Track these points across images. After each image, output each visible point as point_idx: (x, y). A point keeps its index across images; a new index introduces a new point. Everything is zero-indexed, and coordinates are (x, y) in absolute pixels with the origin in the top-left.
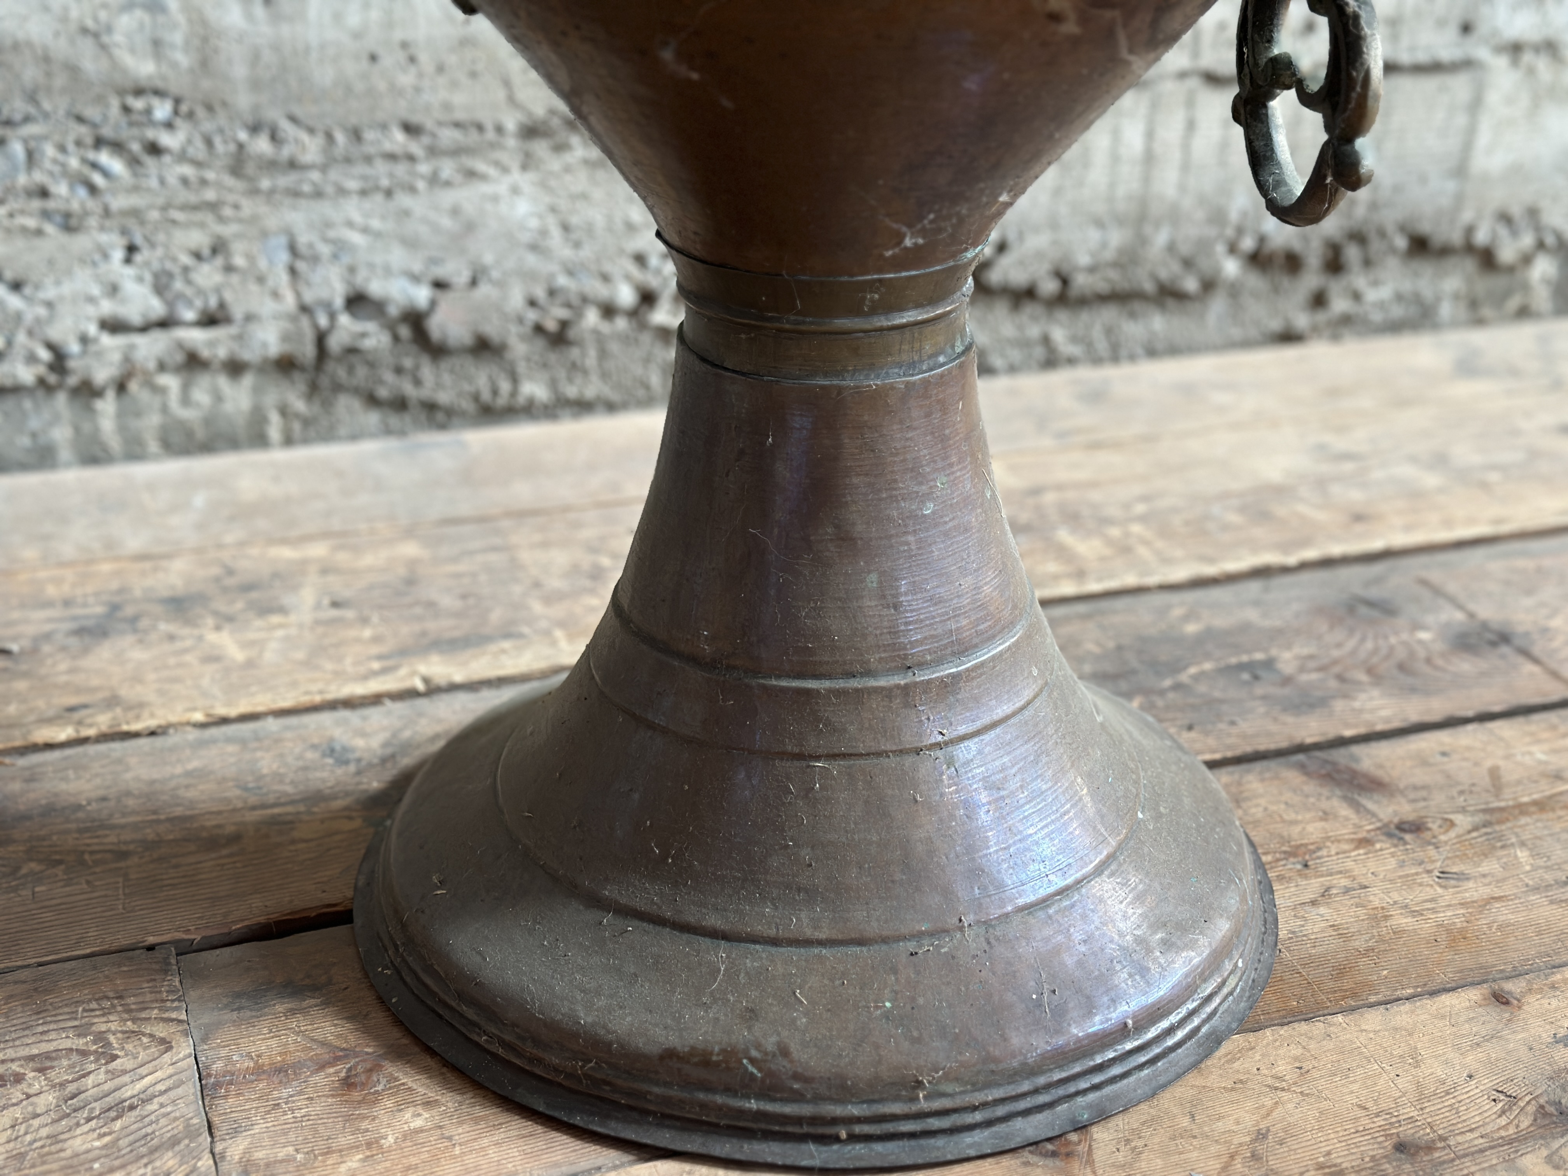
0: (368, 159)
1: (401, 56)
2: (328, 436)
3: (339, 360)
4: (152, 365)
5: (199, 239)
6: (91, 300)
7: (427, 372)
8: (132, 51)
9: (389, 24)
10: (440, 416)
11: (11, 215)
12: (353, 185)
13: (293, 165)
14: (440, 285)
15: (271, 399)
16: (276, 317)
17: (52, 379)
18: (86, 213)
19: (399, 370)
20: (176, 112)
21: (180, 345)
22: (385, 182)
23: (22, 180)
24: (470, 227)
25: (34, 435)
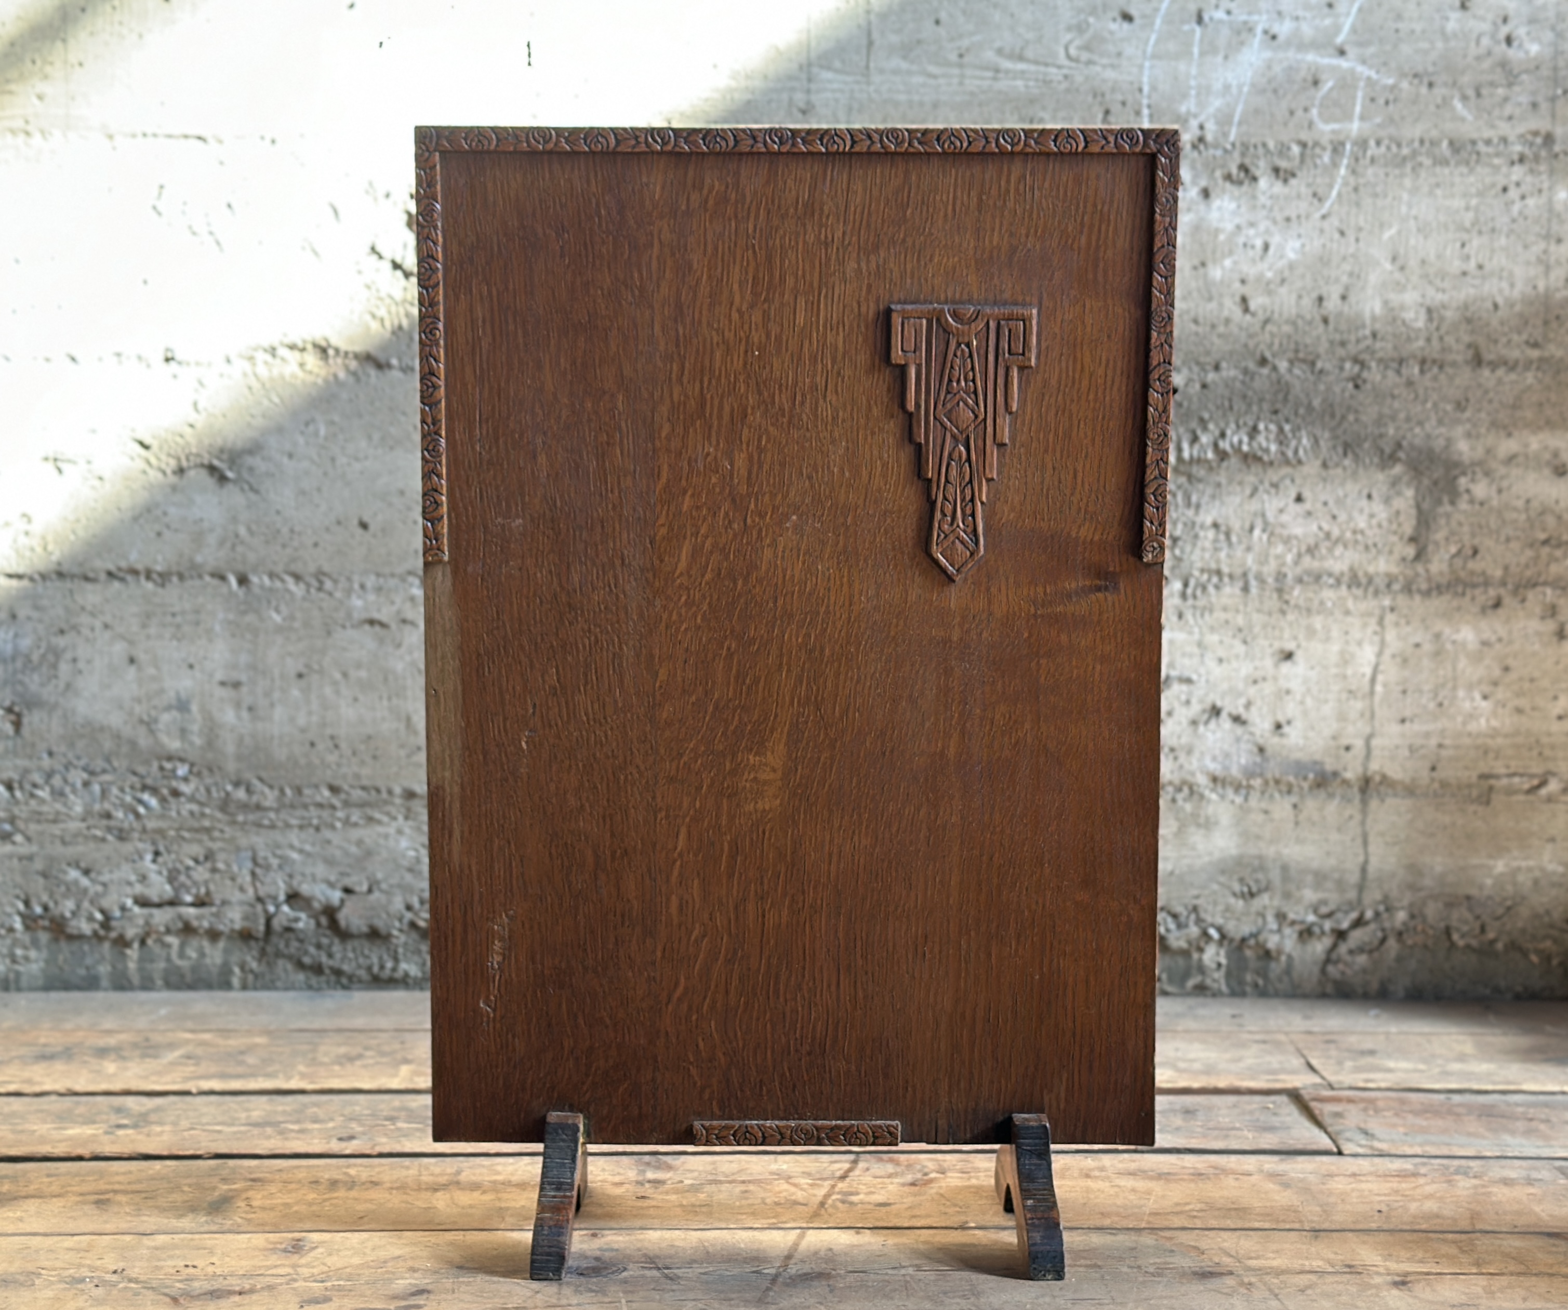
0: (305, 807)
1: (330, 744)
2: (270, 986)
3: (281, 935)
4: (162, 929)
5: (197, 850)
6: (129, 884)
7: (337, 948)
8: (168, 734)
9: (323, 725)
10: (344, 981)
11: (88, 828)
12: (294, 822)
13: (259, 807)
14: (348, 891)
15: (235, 958)
16: (242, 903)
17: (102, 932)
18: (132, 829)
19: (319, 946)
20: (191, 772)
21: (180, 917)
22: (315, 822)
23: (97, 807)
24: (369, 854)
25: (88, 968)
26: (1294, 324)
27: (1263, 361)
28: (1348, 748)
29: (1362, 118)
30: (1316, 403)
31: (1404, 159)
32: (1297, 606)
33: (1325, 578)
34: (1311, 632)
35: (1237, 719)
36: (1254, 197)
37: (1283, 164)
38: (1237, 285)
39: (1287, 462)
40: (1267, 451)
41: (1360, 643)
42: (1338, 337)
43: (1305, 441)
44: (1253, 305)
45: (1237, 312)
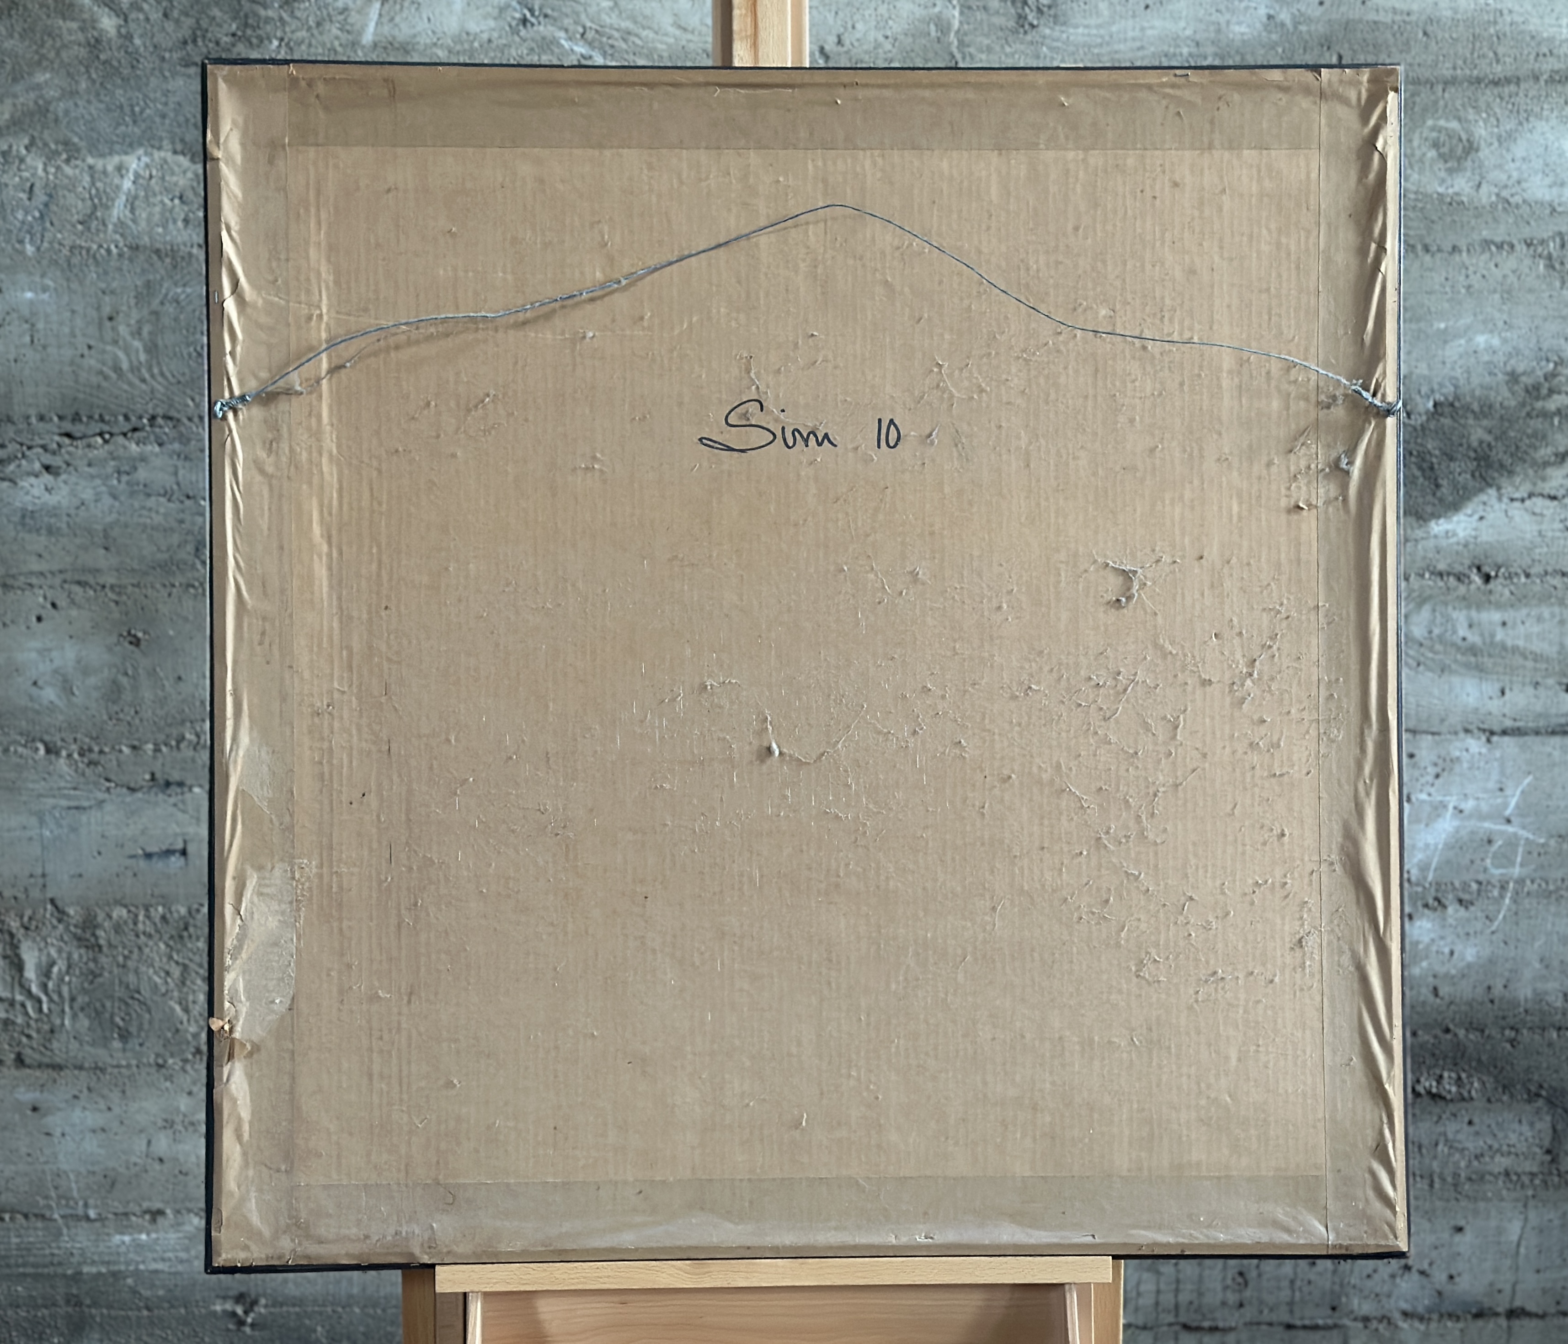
26: (1470, 1004)
27: (1447, 1031)
28: (1500, 1291)
29: (1522, 865)
30: (1484, 1058)
31: (1551, 893)
32: (1467, 1197)
33: (1488, 1177)
34: (1476, 1213)
35: (1422, 1273)
36: (1444, 919)
37: (1466, 897)
38: (1431, 979)
39: (1463, 1099)
40: (1450, 1092)
41: (1510, 1220)
42: (1501, 1014)
43: (1476, 1085)
44: (1441, 993)
45: (1431, 998)
